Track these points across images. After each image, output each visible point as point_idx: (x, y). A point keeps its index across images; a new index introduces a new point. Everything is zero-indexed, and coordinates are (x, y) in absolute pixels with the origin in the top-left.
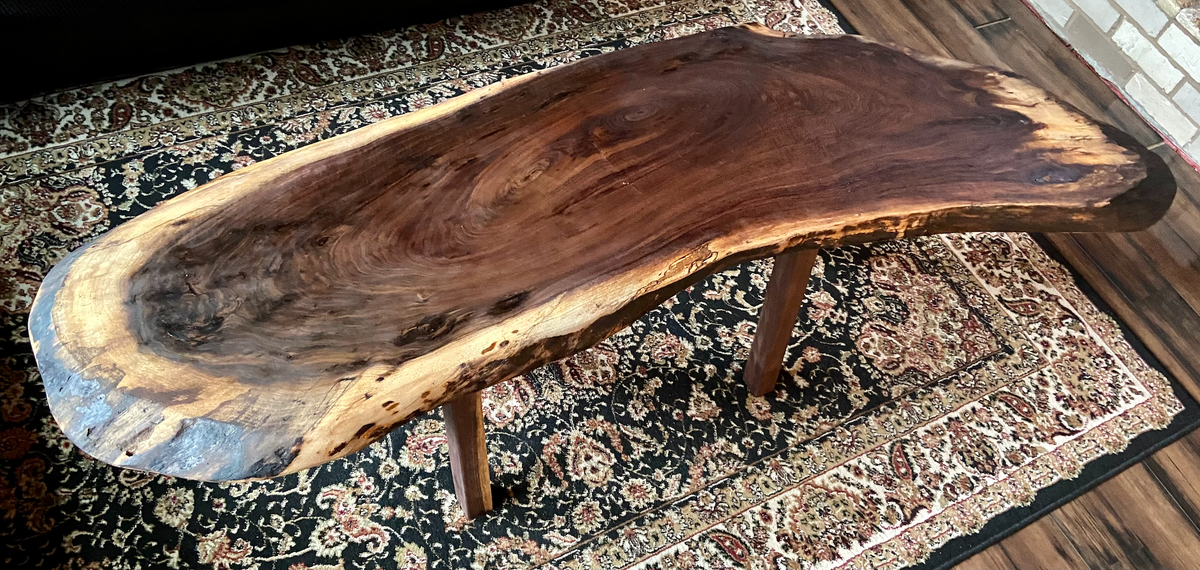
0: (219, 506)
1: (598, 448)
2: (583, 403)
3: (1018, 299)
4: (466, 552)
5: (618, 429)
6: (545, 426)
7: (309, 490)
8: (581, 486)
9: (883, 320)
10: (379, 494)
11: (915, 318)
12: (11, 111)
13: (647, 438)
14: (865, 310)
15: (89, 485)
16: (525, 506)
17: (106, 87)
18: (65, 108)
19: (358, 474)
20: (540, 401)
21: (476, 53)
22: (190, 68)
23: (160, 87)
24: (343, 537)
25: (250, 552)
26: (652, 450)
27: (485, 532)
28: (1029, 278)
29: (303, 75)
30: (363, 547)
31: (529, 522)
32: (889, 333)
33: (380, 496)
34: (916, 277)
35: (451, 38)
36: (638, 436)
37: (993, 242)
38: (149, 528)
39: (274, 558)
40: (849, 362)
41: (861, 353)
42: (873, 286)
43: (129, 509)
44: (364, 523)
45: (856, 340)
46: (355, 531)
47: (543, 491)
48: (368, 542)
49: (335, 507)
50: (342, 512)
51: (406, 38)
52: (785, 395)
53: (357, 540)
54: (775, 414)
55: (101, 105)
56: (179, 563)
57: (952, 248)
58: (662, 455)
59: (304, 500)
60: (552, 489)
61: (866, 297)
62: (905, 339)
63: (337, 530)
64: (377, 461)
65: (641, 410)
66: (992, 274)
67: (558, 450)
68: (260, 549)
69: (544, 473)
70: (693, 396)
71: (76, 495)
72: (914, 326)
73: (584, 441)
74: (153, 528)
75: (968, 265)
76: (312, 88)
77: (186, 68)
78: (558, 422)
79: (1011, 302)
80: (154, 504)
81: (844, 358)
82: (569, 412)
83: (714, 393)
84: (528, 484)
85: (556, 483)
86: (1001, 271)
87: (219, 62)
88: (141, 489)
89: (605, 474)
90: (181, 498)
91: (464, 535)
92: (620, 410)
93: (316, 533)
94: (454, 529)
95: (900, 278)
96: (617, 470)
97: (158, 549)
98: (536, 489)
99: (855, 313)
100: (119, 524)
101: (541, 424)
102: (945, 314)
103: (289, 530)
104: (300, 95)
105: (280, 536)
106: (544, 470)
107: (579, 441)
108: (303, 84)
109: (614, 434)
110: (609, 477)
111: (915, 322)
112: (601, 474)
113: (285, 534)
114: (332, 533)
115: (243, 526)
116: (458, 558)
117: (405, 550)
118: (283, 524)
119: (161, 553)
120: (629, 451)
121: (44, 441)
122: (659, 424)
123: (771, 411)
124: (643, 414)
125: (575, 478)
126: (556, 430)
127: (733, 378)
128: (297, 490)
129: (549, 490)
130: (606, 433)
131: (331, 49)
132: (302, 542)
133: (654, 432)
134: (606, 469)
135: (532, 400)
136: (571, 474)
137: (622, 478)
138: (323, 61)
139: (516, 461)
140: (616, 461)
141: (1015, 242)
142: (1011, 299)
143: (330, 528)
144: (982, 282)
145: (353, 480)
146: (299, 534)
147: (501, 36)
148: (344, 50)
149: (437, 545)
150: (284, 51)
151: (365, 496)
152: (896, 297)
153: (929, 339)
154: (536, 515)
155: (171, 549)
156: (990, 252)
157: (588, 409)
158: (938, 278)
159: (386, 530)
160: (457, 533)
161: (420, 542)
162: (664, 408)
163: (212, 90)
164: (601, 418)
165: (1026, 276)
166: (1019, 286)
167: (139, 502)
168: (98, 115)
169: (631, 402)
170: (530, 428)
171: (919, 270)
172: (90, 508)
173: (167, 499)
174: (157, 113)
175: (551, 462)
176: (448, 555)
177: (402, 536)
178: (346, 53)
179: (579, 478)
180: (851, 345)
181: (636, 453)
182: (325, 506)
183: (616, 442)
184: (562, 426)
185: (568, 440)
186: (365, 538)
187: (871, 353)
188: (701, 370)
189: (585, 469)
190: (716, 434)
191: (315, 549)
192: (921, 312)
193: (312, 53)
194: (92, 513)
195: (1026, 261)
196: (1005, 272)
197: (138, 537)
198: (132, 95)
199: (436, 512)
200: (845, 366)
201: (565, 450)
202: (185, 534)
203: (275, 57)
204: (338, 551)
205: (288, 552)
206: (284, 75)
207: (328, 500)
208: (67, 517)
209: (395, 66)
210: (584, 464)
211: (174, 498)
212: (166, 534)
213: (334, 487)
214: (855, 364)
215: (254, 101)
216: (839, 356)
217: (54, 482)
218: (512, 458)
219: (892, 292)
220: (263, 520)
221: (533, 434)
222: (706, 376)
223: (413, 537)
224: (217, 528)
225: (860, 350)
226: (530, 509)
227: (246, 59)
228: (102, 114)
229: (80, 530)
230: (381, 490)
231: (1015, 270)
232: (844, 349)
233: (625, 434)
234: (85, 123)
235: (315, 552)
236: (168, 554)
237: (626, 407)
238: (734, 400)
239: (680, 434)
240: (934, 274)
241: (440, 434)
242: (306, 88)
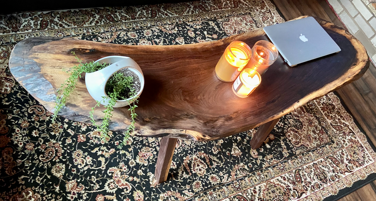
0: (74, 171)
1: (202, 162)
2: (197, 146)
3: (336, 125)
4: (157, 195)
5: (209, 156)
6: (185, 153)
7: (105, 168)
8: (195, 175)
9: (294, 127)
10: (128, 172)
11: (305, 128)
12: (5, 18)
13: (218, 161)
14: (289, 123)
15: (28, 159)
16: (177, 180)
17: (39, 13)
18: (24, 19)
19: (122, 164)
20: (183, 144)
21: (167, 18)
22: (69, 10)
23: (58, 16)
24: (116, 186)
25: (84, 189)
26: (219, 165)
27: (163, 188)
28: (340, 118)
29: (108, 18)
30: (122, 190)
31: (178, 186)
32: (296, 132)
33: (129, 173)
34: (305, 114)
35: (159, 11)
36: (215, 159)
37: (330, 104)
38: (49, 177)
39: (92, 192)
41: (287, 138)
42: (292, 115)
43: (42, 169)
44: (123, 182)
45: (286, 133)
46: (120, 184)
47: (183, 176)
48: (124, 188)
49: (113, 175)
50: (116, 177)
51: (144, 9)
52: (263, 150)
53: (121, 188)
54: (259, 156)
55: (37, 20)
56: (59, 191)
57: (317, 105)
58: (222, 167)
59: (103, 171)
60: (186, 175)
61: (289, 119)
62: (301, 134)
63: (114, 183)
64: (128, 160)
65: (216, 150)
66: (329, 115)
67: (189, 162)
68: (87, 188)
69: (184, 169)
70: (233, 147)
71: (23, 162)
72: (304, 131)
73: (197, 159)
74: (50, 177)
75: (322, 111)
76: (111, 23)
77: (68, 10)
78: (189, 152)
79: (334, 126)
80: (51, 168)
81: (282, 139)
82: (193, 149)
83: (240, 147)
84: (178, 173)
85: (187, 173)
86: (331, 115)
87: (80, 9)
88: (47, 163)
89: (204, 172)
90: (61, 167)
91: (156, 189)
92: (209, 150)
93: (107, 184)
94: (153, 187)
95: (301, 114)
96: (208, 171)
97: (52, 185)
98: (181, 175)
99: (286, 124)
100: (39, 174)
101: (183, 152)
102: (314, 128)
103: (98, 182)
104: (107, 25)
105: (94, 184)
107: (195, 159)
108: (108, 21)
109: (207, 158)
110: (205, 173)
111: (304, 129)
112: (202, 172)
113: (96, 183)
114: (112, 184)
115: (82, 179)
116: (154, 197)
117: (136, 192)
118: (96, 180)
119: (53, 186)
120: (212, 164)
121: (13, 142)
122: (222, 156)
123: (258, 155)
124: (217, 152)
125: (194, 172)
126: (188, 155)
127: (246, 142)
128: (101, 168)
129: (185, 176)
130: (204, 157)
131: (118, 10)
132: (102, 187)
133: (220, 159)
134: (204, 170)
135: (181, 143)
136: (192, 171)
137: (209, 174)
138: (115, 14)
139: (175, 164)
140: (207, 167)
141: (336, 105)
142: (334, 125)
143: (111, 182)
144: (326, 118)
145: (120, 166)
146: (101, 184)
147: (176, 12)
148: (123, 10)
149: (147, 192)
150: (102, 8)
151: (124, 172)
152: (299, 120)
153: (309, 135)
154: (180, 184)
155: (56, 185)
156: (328, 108)
157: (199, 148)
158: (312, 115)
159: (130, 185)
160: (154, 188)
161: (142, 190)
162: (224, 151)
163: (77, 19)
164: (203, 152)
165: (339, 117)
166: (337, 120)
167: (46, 167)
168: (36, 23)
169: (213, 147)
170: (180, 153)
171: (307, 112)
172: (28, 168)
173: (56, 167)
174: (57, 25)
175: (186, 166)
176: (151, 196)
177: (136, 187)
178: (123, 12)
180: (284, 135)
181: (214, 165)
182: (110, 175)
183: (208, 161)
184: (190, 154)
185: (192, 159)
186: (123, 187)
187: (290, 138)
188: (236, 138)
189: (197, 169)
190: (240, 161)
191: (106, 189)
192: (306, 125)
193: (112, 10)
194: (29, 170)
195: (339, 112)
196: (333, 115)
197: (45, 180)
198: (48, 17)
199: (147, 180)
200: (282, 142)
201: (191, 162)
202: (62, 180)
203: (99, 10)
204: (114, 191)
205: (97, 190)
206: (102, 17)
207: (111, 172)
208: (19, 170)
209: (140, 19)
211: (58, 167)
212: (55, 180)
213: (113, 168)
214: (285, 142)
215: (91, 25)
216: (280, 138)
217: (16, 157)
218: (173, 163)
219: (298, 118)
220: (89, 178)
221: (181, 155)
222: (238, 141)
223: (139, 188)
224: (73, 179)
226: (178, 182)
227: (89, 9)
228: (38, 23)
229: (24, 176)
230: (129, 170)
231: (336, 115)
232: (282, 136)
233: (211, 158)
234: (31, 26)
235: (106, 191)
236: (55, 187)
237: (211, 149)
238: (246, 150)
239: (228, 160)
240: (311, 113)
241: (150, 152)
242: (109, 23)
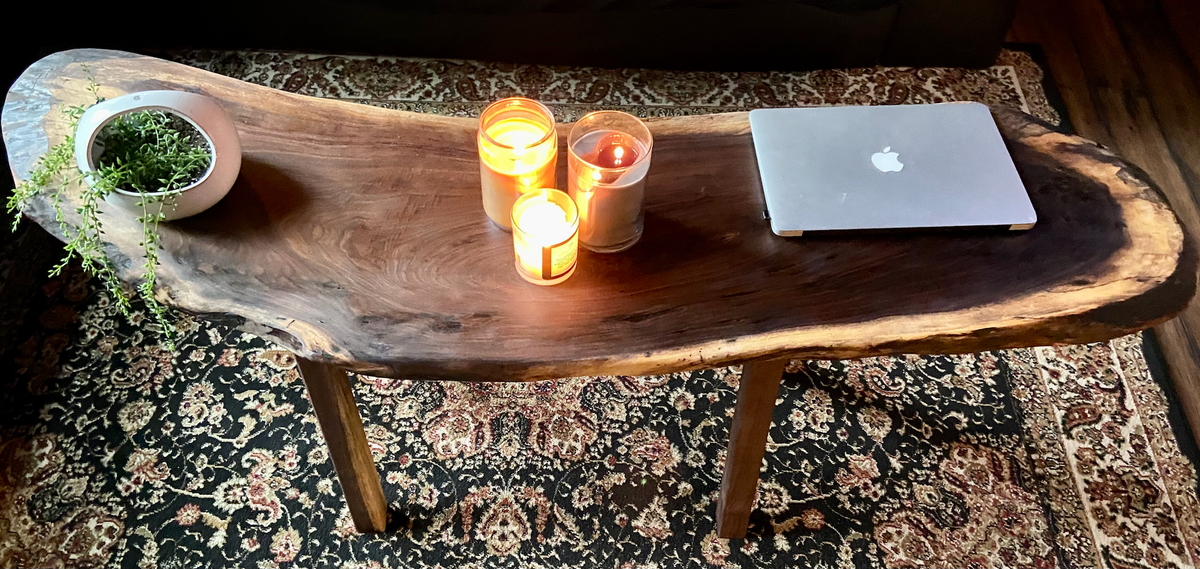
0: (167, 428)
1: (520, 518)
2: (532, 468)
3: (1131, 561)
4: (336, 560)
5: (552, 508)
6: (481, 476)
7: (243, 445)
8: (480, 547)
9: (927, 515)
10: (296, 474)
11: (972, 530)
12: (217, 56)
13: (575, 530)
14: (911, 496)
15: (88, 371)
16: (416, 542)
17: (298, 57)
18: (258, 66)
19: (291, 449)
20: (492, 450)
21: (635, 107)
22: (373, 58)
23: (340, 68)
24: (244, 498)
25: (166, 477)
26: (572, 542)
27: (364, 550)
28: (1163, 542)
29: (463, 88)
30: (254, 514)
31: (410, 559)
32: (926, 533)
33: (296, 477)
34: (1003, 485)
35: (619, 86)
36: (567, 523)
37: (1138, 481)
38: (107, 423)
39: (180, 491)
40: (854, 545)
41: (875, 541)
42: (937, 475)
43: (102, 402)
44: (269, 494)
45: (878, 525)
46: (257, 498)
47: (441, 536)
48: (261, 512)
49: (254, 470)
50: (256, 476)
51: (574, 77)
52: (754, 547)
53: (253, 506)
54: (729, 563)
55: (285, 70)
56: (109, 463)
57: (1075, 470)
58: (580, 552)
59: (234, 452)
60: (450, 538)
61: (920, 483)
62: (943, 547)
63: (243, 490)
64: (314, 444)
65: (586, 499)
66: (1113, 519)
67: (480, 503)
68: (174, 479)
69: (453, 520)
70: (649, 507)
71: (74, 374)
72: (965, 538)
73: (510, 505)
74: (109, 426)
75: (1085, 497)
76: (464, 100)
77: (370, 58)
78: (497, 477)
79: (1120, 561)
80: (123, 406)
81: (850, 538)
82: (513, 471)
83: (674, 515)
84: (430, 523)
85: (458, 533)
86: (1127, 520)
87: (400, 59)
88: (121, 390)
89: (512, 546)
90: (144, 410)
91: (345, 544)
92: (564, 490)
93: (225, 485)
94: (339, 535)
95: (980, 478)
96: (525, 547)
97: (102, 444)
98: (436, 531)
99: (896, 495)
100: (89, 411)
101: (479, 472)
102: (1016, 541)
103: (207, 473)
104: (449, 104)
105: (196, 475)
106: (455, 517)
107: (505, 503)
108: (459, 95)
109: (543, 511)
110: (512, 553)
111: (968, 534)
112: (507, 544)
113: (201, 475)
114: (239, 493)
115: (174, 454)
116: (326, 562)
117: (286, 533)
118: (205, 466)
119: (103, 448)
120: (549, 533)
121: (79, 323)
122: (596, 521)
123: (727, 559)
124: (586, 504)
125: (479, 536)
126: (489, 483)
127: (706, 507)
128: (234, 441)
129: (448, 538)
130: (536, 506)
131: (501, 71)
132: (210, 488)
133: (586, 528)
134: (515, 541)
135: (485, 445)
136: (478, 531)
137: (525, 557)
138: (488, 79)
139: (434, 496)
140: (529, 538)
141: (1170, 493)
142: (1122, 558)
143: (238, 486)
144: (1093, 523)
145: (283, 453)
146: (211, 479)
147: (669, 99)
148: (512, 75)
149: (317, 542)
150: (460, 62)
151: (283, 471)
152: (960, 496)
153: (977, 560)
154: (420, 555)
155: (110, 448)
156: (1125, 492)
157: (533, 477)
158: (1033, 497)
159: (282, 509)
160: (340, 539)
161: (303, 533)
162: (611, 507)
163: (379, 81)
164: (540, 490)
165: (1161, 539)
166: (1144, 547)
167: (113, 399)
168: (279, 77)
169: (581, 488)
170: (467, 471)
171: (1012, 479)
172: (77, 390)
173: (135, 406)
175: (466, 511)
176: (319, 556)
177: (292, 520)
178: (513, 78)
179: (483, 539)
180: (868, 526)
181: (554, 539)
182: (246, 465)
183: (541, 519)
184: (499, 482)
185: (496, 498)
186: (260, 507)
187: (889, 546)
188: (675, 486)
189: (495, 532)
190: (650, 556)
191: (216, 498)
192: (984, 525)
193: (483, 70)
194: (75, 394)
195: (1171, 520)
196: (1133, 523)
197: (95, 428)
198: (314, 69)
199: (334, 512)
200: (846, 546)
201: (486, 506)
202: (129, 441)
203: (448, 66)
204: (233, 508)
205: (194, 491)
206: (446, 83)
207: (252, 461)
208: (56, 388)
209: (550, 100)
210: (496, 527)
211: (139, 408)
212: (116, 432)
213: (264, 451)
214: (860, 550)
215: (408, 99)
216: (846, 533)
217: (65, 358)
218: (432, 492)
219: (959, 490)
220: (191, 455)
221: (466, 478)
222: (677, 493)
223: (300, 525)
224: (155, 446)
225: (876, 537)
226: (418, 547)
227: (424, 62)
228: (282, 78)
229: (60, 404)
230: (301, 471)
231: (1150, 526)
232: (857, 528)
233: (555, 516)
235: (213, 500)
236: (107, 450)
237: (572, 490)
238: (692, 530)
239: (611, 540)
240: (1030, 491)
241: (382, 443)
242: (459, 99)
